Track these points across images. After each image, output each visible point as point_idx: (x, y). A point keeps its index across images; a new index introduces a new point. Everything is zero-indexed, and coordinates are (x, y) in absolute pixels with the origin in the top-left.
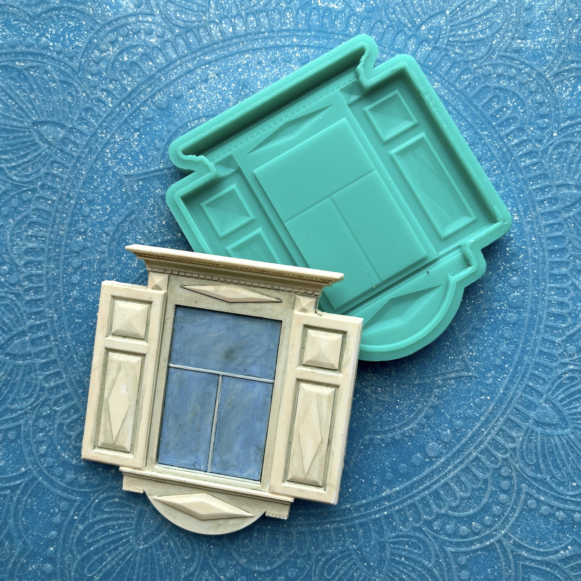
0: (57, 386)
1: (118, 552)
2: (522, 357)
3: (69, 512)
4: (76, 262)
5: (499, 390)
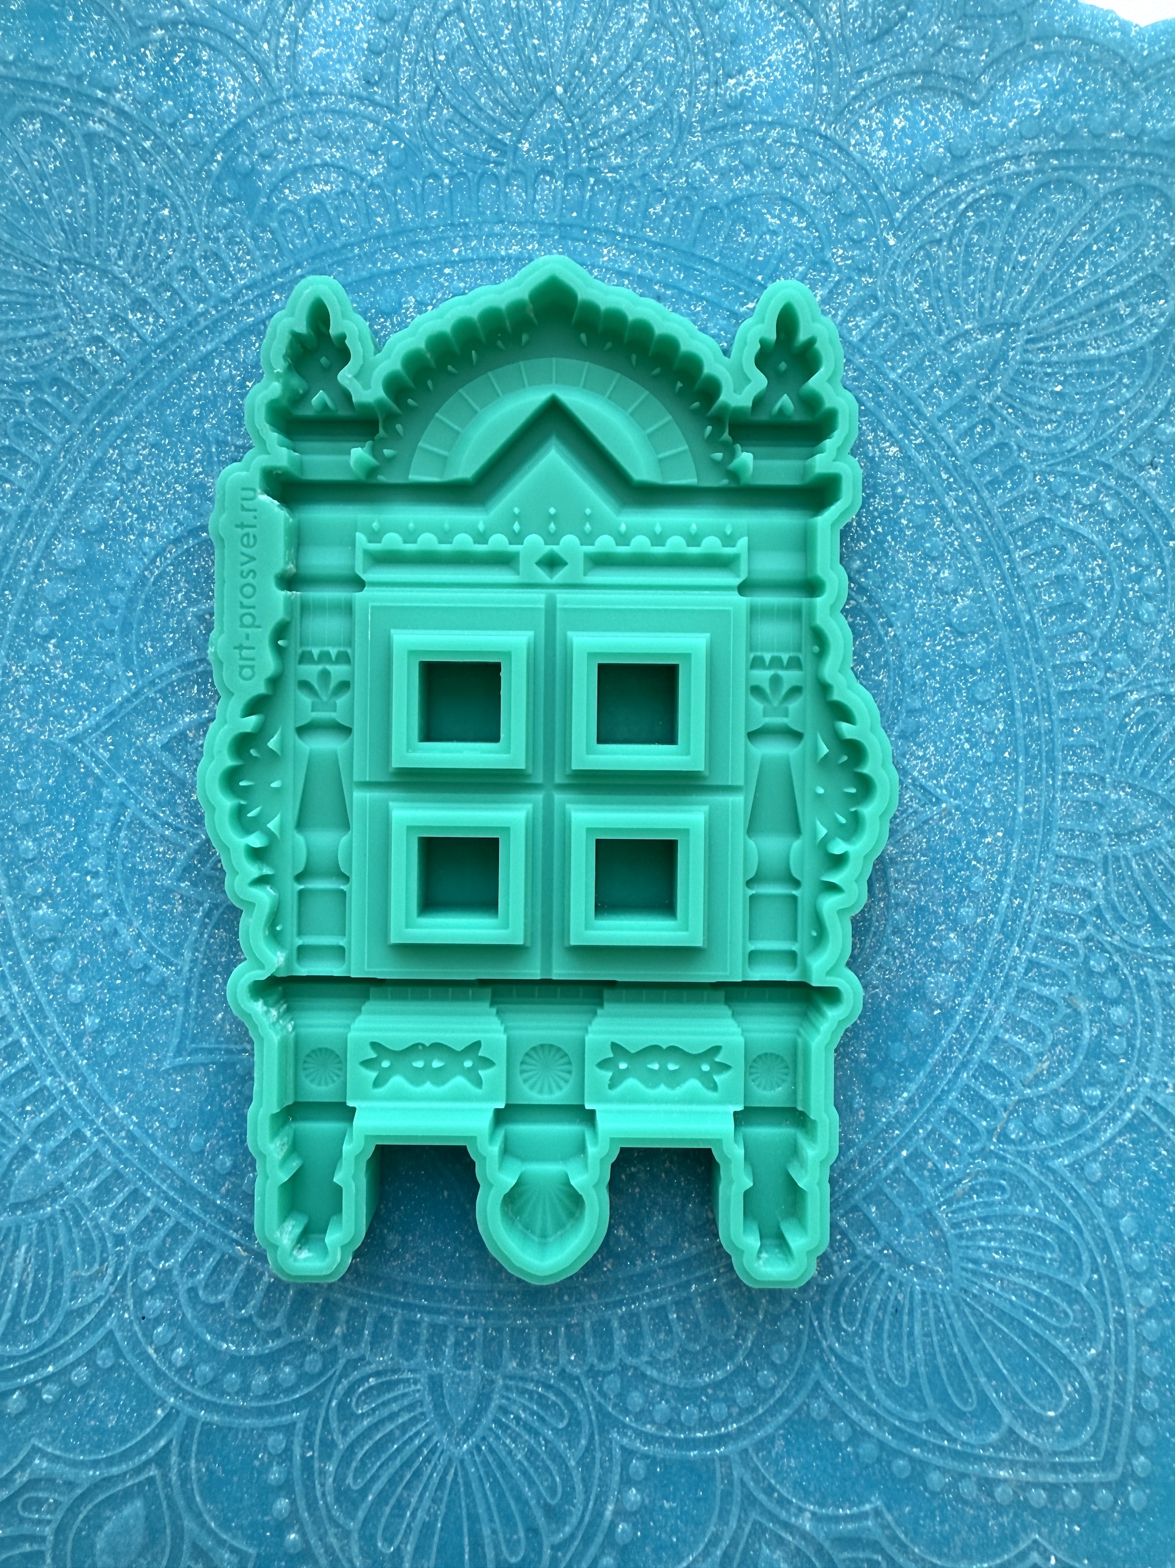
0: (146, 1221)
1: (424, 1479)
2: (1030, 722)
3: (292, 1451)
4: (60, 958)
5: (1015, 810)
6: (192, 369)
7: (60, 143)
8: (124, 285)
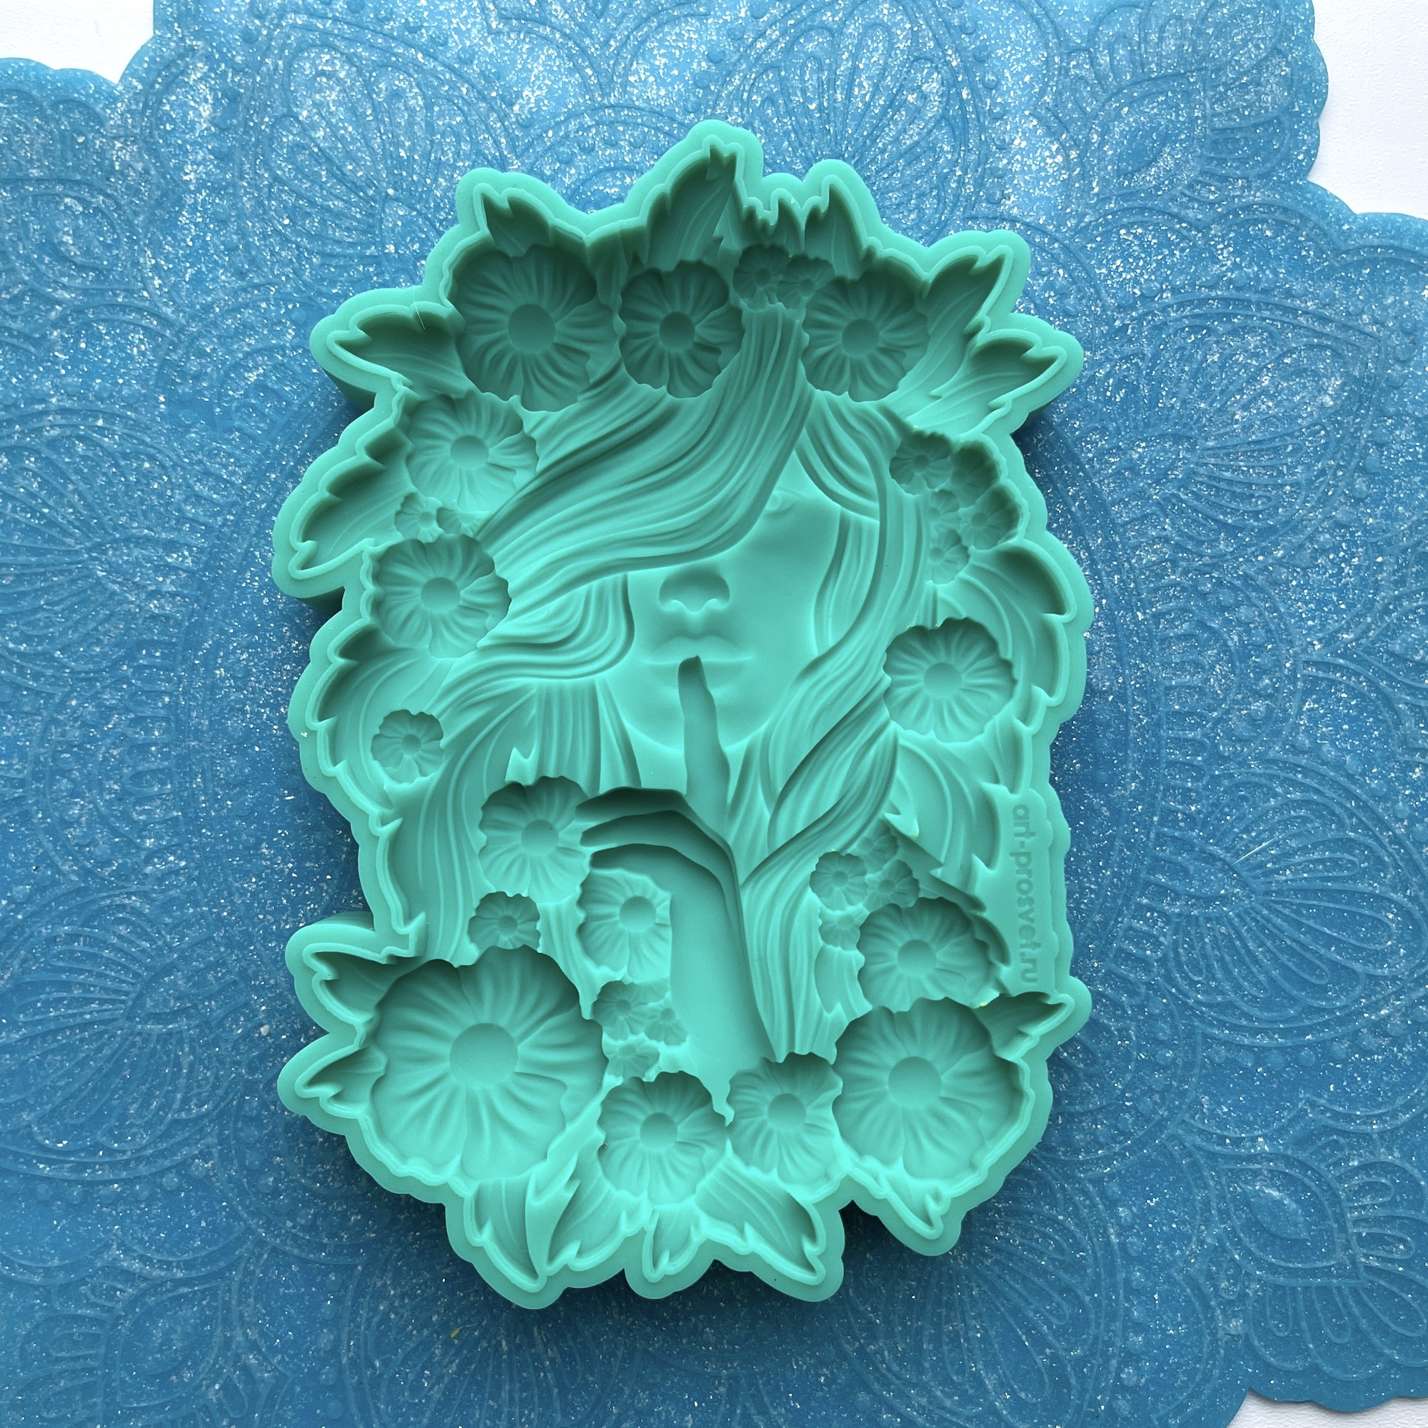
6: (242, 570)
7: (30, 462)
8: (148, 539)
